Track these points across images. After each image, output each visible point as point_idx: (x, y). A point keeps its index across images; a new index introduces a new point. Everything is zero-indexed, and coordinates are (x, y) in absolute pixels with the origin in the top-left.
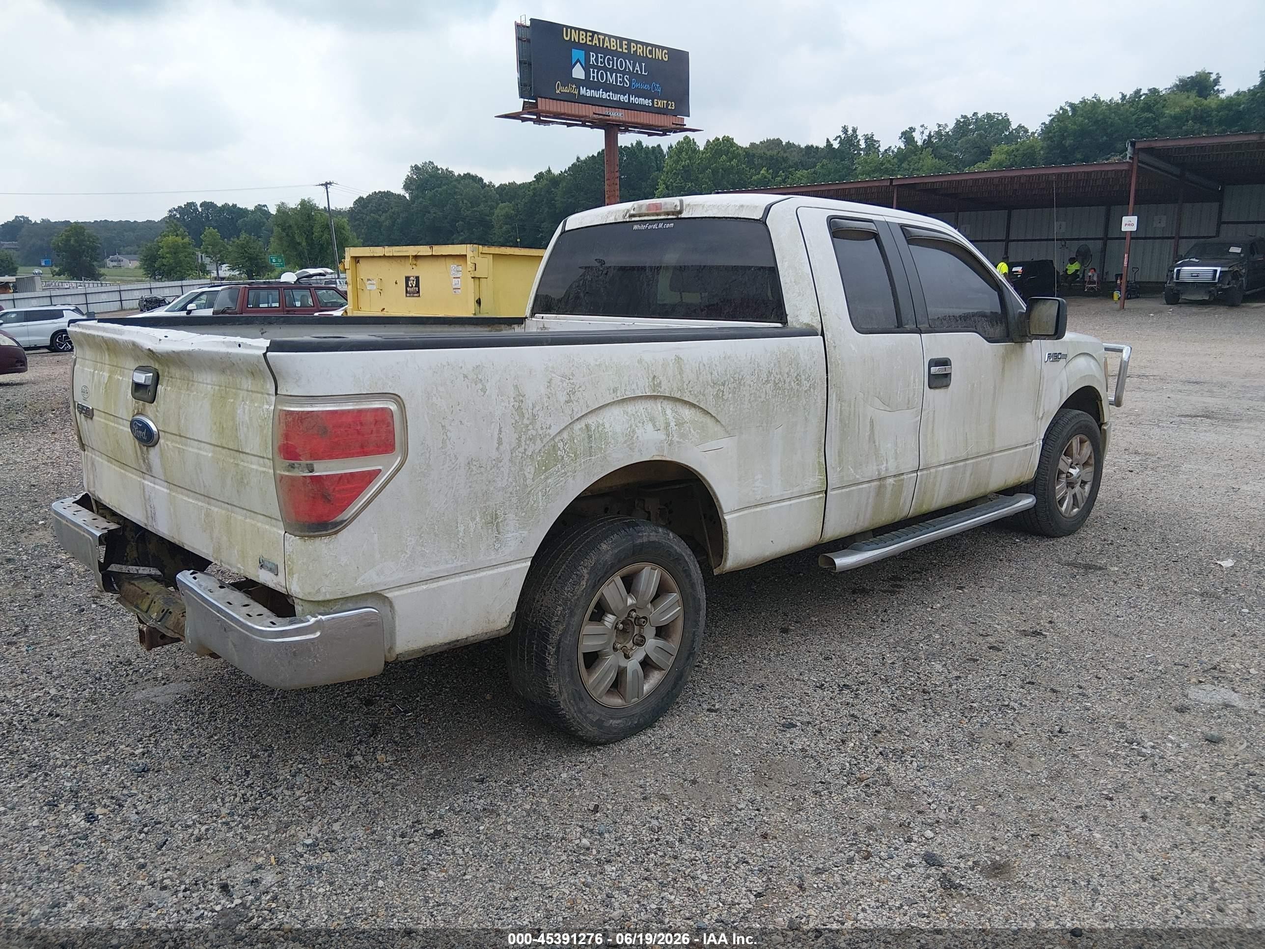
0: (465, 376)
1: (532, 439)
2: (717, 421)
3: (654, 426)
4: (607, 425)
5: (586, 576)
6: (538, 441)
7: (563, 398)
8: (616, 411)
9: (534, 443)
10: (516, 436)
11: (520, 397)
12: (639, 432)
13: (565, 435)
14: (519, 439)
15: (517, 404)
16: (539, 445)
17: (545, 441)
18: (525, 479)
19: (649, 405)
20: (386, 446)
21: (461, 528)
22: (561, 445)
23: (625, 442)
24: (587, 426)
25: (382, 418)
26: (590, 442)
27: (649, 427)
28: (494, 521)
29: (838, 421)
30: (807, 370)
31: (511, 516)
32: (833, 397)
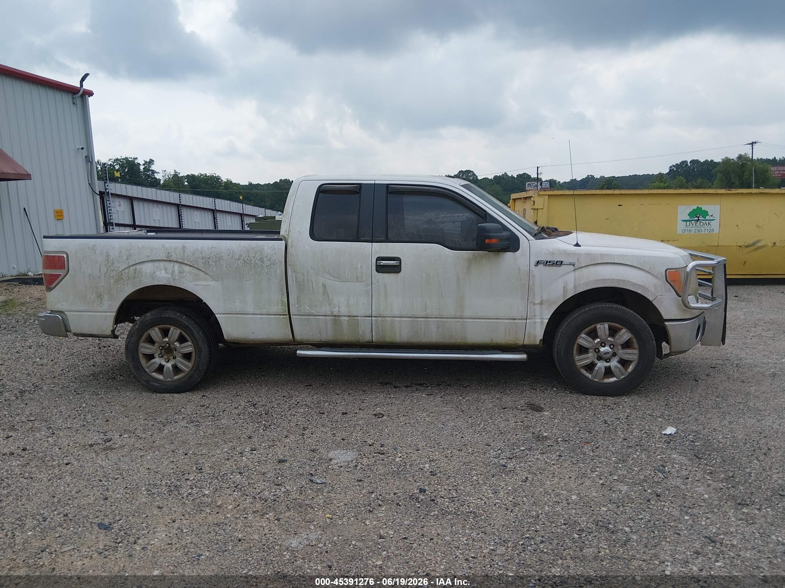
0: (89, 248)
1: (113, 271)
2: (206, 274)
3: (166, 272)
4: (144, 269)
5: (138, 324)
6: (115, 272)
7: (125, 258)
8: (150, 264)
9: (113, 272)
10: (106, 269)
11: (108, 256)
12: (157, 273)
13: (127, 271)
14: (107, 270)
15: (106, 258)
16: (115, 273)
17: (118, 272)
18: (111, 284)
19: (166, 264)
20: (62, 267)
21: (88, 297)
22: (124, 274)
23: (150, 276)
24: (136, 269)
25: (61, 258)
26: (135, 274)
27: (164, 272)
28: (100, 297)
29: (294, 282)
30: (269, 256)
31: (106, 296)
32: (289, 270)
